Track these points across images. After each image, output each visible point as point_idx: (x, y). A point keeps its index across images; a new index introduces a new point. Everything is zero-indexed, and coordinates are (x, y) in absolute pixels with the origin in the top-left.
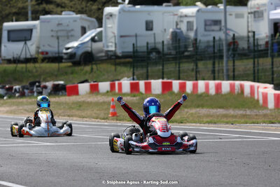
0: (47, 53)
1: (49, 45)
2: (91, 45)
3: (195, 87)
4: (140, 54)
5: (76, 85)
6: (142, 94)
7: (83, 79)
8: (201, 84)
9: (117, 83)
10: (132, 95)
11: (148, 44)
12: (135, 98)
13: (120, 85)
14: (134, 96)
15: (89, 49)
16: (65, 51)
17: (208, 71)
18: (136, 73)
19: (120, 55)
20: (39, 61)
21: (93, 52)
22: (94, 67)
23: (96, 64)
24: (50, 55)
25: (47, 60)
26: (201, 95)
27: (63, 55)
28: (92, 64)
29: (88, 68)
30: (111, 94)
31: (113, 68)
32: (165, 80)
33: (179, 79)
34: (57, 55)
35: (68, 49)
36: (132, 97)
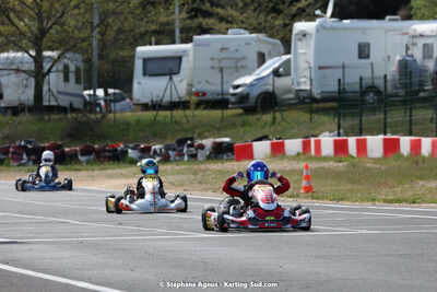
0: (204, 94)
6: (353, 157)
7: (260, 135)
9: (313, 140)
10: (338, 158)
13: (318, 143)
14: (341, 161)
22: (278, 115)
23: (280, 111)
24: (208, 97)
27: (229, 96)
28: (275, 111)
29: (267, 117)
30: (303, 157)
32: (388, 136)
33: (410, 135)
34: (219, 97)
36: (336, 161)
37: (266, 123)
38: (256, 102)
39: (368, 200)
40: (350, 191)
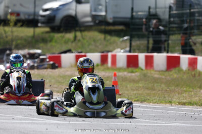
0: (18, 14)
1: (21, 5)
2: (76, 7)
4: (138, 20)
5: (57, 55)
6: (142, 70)
9: (110, 55)
10: (130, 69)
11: (150, 8)
12: (133, 74)
13: (114, 57)
14: (132, 72)
15: (72, 13)
16: (42, 13)
18: (134, 43)
19: (111, 21)
20: (12, 24)
21: (79, 16)
22: (78, 34)
23: (81, 31)
24: (22, 17)
25: (19, 24)
27: (40, 18)
28: (76, 31)
29: (70, 36)
30: (102, 68)
34: (31, 17)
35: (46, 10)
36: (129, 72)
37: (69, 40)
38: (61, 23)
39: (166, 103)
40: (149, 95)
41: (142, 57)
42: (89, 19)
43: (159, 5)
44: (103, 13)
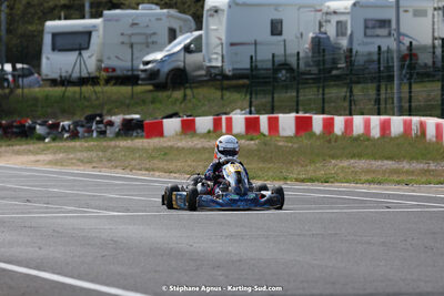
0: (114, 70)
1: (117, 57)
2: (185, 57)
3: (349, 125)
4: (262, 72)
5: (159, 120)
6: (265, 136)
7: (170, 112)
8: (358, 120)
9: (224, 117)
10: (249, 136)
11: (273, 56)
12: (252, 142)
13: (229, 121)
14: (252, 140)
15: (181, 65)
16: (142, 67)
17: (370, 100)
18: (255, 102)
19: (230, 74)
20: (102, 82)
21: (187, 68)
22: (189, 92)
23: (190, 87)
24: (118, 73)
25: (113, 82)
26: (357, 139)
27: (139, 73)
28: (185, 88)
29: (178, 94)
30: (214, 135)
31: (218, 94)
32: (301, 114)
33: (323, 113)
34: (130, 73)
35: (147, 63)
36: (248, 140)
37: (177, 100)
38: (167, 78)
41: (264, 119)
42: (203, 72)
43: (288, 52)
44: (219, 64)
